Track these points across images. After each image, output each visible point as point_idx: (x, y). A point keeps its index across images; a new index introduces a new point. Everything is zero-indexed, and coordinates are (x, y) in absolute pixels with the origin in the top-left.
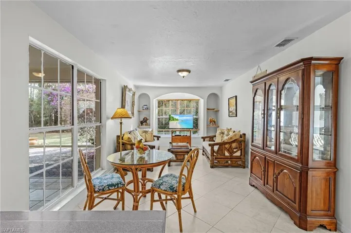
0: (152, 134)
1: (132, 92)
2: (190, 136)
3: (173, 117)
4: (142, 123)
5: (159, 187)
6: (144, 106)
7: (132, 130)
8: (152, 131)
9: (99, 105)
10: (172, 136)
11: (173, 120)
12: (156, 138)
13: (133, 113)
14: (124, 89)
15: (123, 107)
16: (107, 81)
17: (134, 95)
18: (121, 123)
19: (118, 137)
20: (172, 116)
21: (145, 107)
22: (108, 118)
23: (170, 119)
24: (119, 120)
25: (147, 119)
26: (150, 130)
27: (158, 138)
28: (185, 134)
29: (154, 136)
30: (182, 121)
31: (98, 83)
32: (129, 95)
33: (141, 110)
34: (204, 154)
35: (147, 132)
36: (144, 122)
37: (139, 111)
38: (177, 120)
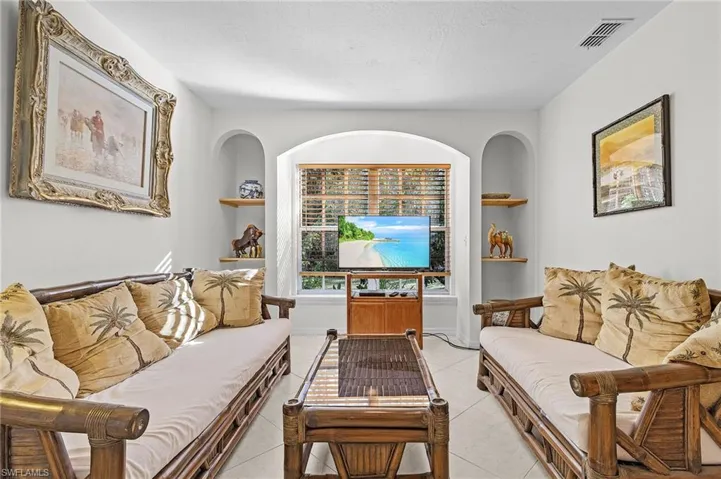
0: (256, 290)
2: (419, 298)
3: (352, 227)
4: (239, 247)
6: (247, 182)
10: (350, 298)
11: (354, 236)
13: (162, 197)
20: (348, 220)
21: (250, 187)
23: (341, 234)
25: (257, 234)
26: (251, 273)
27: (286, 308)
28: (401, 291)
29: (268, 301)
30: (388, 239)
33: (236, 198)
34: (487, 382)
35: (234, 282)
36: (247, 243)
38: (369, 235)
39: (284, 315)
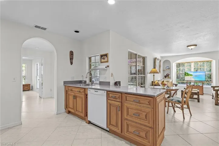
0: (172, 83)
1: (159, 60)
3: (188, 73)
4: (165, 77)
5: (172, 100)
7: (159, 80)
8: (172, 81)
9: (144, 68)
10: (187, 85)
11: (188, 75)
12: (174, 85)
13: (160, 71)
14: (155, 60)
15: (154, 68)
16: (147, 57)
17: (160, 61)
18: (154, 75)
19: (152, 82)
21: (168, 68)
22: (148, 73)
23: (185, 75)
24: (153, 74)
25: (169, 75)
26: (171, 80)
27: (176, 85)
28: (199, 85)
29: (173, 84)
31: (144, 59)
32: (157, 62)
33: (165, 69)
34: (213, 98)
35: (169, 81)
36: (167, 76)
37: (164, 70)
38: (192, 75)
39: (176, 86)
